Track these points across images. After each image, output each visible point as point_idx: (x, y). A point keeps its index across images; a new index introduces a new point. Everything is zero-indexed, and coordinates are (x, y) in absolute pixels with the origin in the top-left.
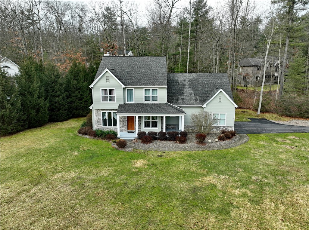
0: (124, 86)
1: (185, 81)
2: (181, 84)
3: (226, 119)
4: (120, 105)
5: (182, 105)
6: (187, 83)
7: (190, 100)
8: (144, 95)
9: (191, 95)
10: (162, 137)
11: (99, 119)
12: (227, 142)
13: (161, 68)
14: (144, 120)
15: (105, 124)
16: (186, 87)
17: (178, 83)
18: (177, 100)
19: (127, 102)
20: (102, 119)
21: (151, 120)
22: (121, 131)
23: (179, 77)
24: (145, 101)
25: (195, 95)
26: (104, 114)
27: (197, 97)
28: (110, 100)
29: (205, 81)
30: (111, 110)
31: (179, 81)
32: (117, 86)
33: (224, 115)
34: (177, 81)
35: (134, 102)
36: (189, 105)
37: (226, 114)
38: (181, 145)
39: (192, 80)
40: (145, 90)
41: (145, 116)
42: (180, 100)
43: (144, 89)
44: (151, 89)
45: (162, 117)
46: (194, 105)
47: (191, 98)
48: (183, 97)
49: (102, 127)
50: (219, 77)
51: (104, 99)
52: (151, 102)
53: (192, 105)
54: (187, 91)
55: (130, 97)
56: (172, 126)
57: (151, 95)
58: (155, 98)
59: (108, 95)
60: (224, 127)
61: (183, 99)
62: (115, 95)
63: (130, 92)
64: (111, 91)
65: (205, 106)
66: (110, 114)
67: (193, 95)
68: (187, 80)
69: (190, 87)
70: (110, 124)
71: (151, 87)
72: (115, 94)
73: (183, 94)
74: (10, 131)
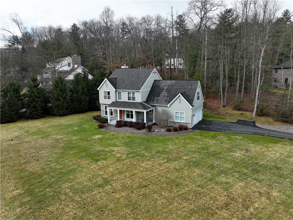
0: (115, 90)
1: (165, 86)
3: (185, 117)
4: (113, 102)
5: (155, 104)
6: (165, 88)
7: (162, 101)
8: (127, 96)
9: (164, 97)
11: (103, 110)
14: (126, 113)
15: (106, 113)
16: (164, 91)
17: (160, 88)
18: (153, 101)
19: (118, 100)
20: (105, 110)
24: (128, 100)
25: (168, 97)
27: (168, 99)
29: (180, 86)
30: (107, 105)
32: (110, 88)
33: (183, 114)
34: (160, 86)
35: (122, 101)
36: (160, 104)
37: (185, 113)
39: (170, 86)
40: (128, 93)
41: (127, 111)
42: (155, 101)
43: (127, 92)
44: (131, 92)
45: (132, 112)
46: (163, 104)
47: (164, 99)
48: (159, 98)
49: (105, 115)
50: (191, 84)
52: (131, 101)
53: (162, 104)
54: (164, 94)
55: (120, 97)
57: (131, 96)
58: (134, 99)
59: (107, 95)
60: (184, 123)
61: (157, 100)
62: (111, 95)
63: (120, 94)
64: (108, 93)
65: (169, 106)
67: (166, 97)
68: (166, 86)
69: (166, 91)
73: (159, 96)
74: (62, 113)
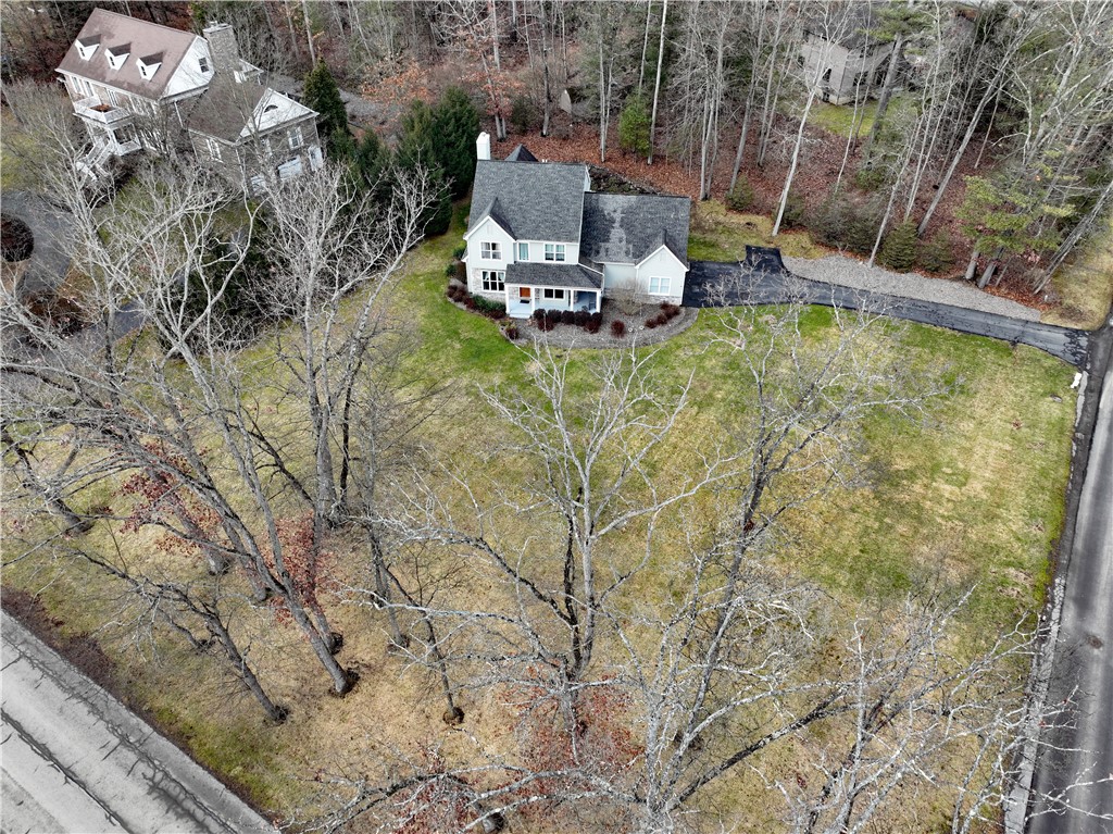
0: (513, 241)
1: (615, 211)
2: (608, 217)
3: (670, 286)
4: (509, 266)
5: (604, 261)
6: (618, 216)
7: (618, 252)
8: (544, 252)
9: (621, 242)
11: (478, 281)
12: (658, 329)
13: (575, 196)
15: (486, 286)
16: (617, 225)
17: (604, 215)
18: (598, 252)
19: (518, 260)
20: (482, 278)
22: (510, 298)
23: (605, 204)
24: (546, 260)
25: (628, 242)
26: (485, 274)
27: (631, 246)
28: (494, 256)
29: (652, 214)
30: (496, 269)
31: (606, 212)
32: (503, 239)
34: (602, 211)
35: (529, 261)
36: (615, 262)
37: (671, 279)
38: (589, 336)
39: (629, 212)
40: (546, 245)
41: (545, 289)
42: (602, 253)
43: (544, 244)
44: (555, 245)
46: (623, 262)
47: (621, 248)
48: (608, 245)
49: (483, 291)
50: (675, 207)
51: (486, 255)
52: (554, 262)
53: (620, 262)
54: (617, 233)
55: (524, 254)
57: (555, 253)
58: (560, 256)
59: (491, 250)
60: (667, 297)
61: (607, 250)
62: (501, 251)
63: (523, 247)
64: (494, 246)
65: (638, 266)
66: (493, 275)
67: (624, 242)
68: (619, 211)
69: (621, 226)
70: (494, 287)
71: (554, 242)
72: (500, 249)
73: (608, 240)
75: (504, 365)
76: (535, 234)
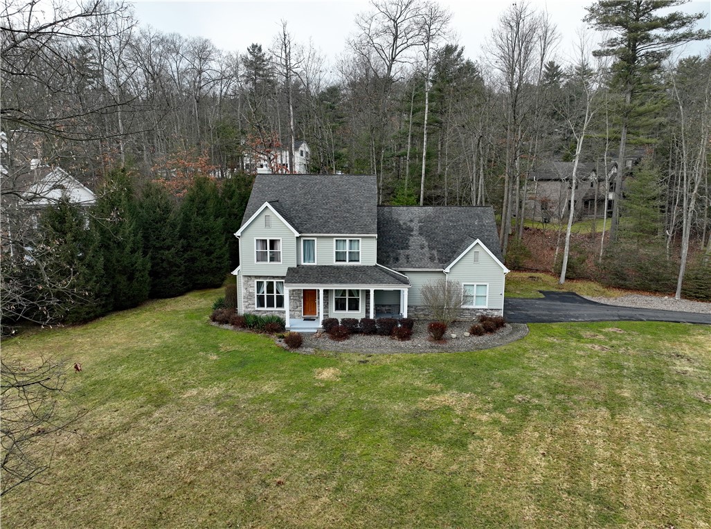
0: (297, 234)
1: (411, 221)
2: (404, 227)
3: (487, 295)
4: (289, 269)
5: (405, 267)
6: (415, 225)
7: (421, 259)
8: (335, 250)
9: (422, 248)
10: (368, 328)
11: (251, 295)
12: (486, 337)
13: (367, 197)
14: (334, 297)
15: (261, 304)
16: (414, 233)
17: (400, 225)
18: (397, 259)
19: (303, 264)
20: (256, 294)
21: (347, 297)
22: (292, 317)
23: (400, 215)
24: (337, 261)
25: (431, 248)
26: (260, 284)
27: (435, 252)
28: (272, 259)
29: (451, 221)
30: (274, 277)
31: (401, 222)
32: (284, 233)
33: (483, 287)
34: (397, 221)
35: (315, 264)
36: (419, 268)
37: (488, 286)
38: (402, 344)
39: (426, 221)
40: (337, 240)
41: (336, 290)
42: (402, 260)
43: (335, 239)
44: (348, 239)
45: (368, 292)
46: (428, 267)
47: (423, 254)
48: (407, 252)
49: (256, 309)
50: (478, 215)
51: (261, 257)
52: (347, 263)
53: (424, 267)
54: (416, 240)
55: (309, 254)
56: (387, 308)
57: (347, 250)
58: (354, 256)
59: (268, 250)
60: (485, 310)
61: (407, 257)
62: (281, 250)
63: (309, 244)
64: (273, 243)
65: (447, 270)
66: (270, 285)
67: (426, 249)
68: (416, 221)
69: (421, 234)
70: (270, 304)
71: (348, 235)
72: (280, 248)
73: (407, 247)
75: (282, 372)
76: (324, 227)
